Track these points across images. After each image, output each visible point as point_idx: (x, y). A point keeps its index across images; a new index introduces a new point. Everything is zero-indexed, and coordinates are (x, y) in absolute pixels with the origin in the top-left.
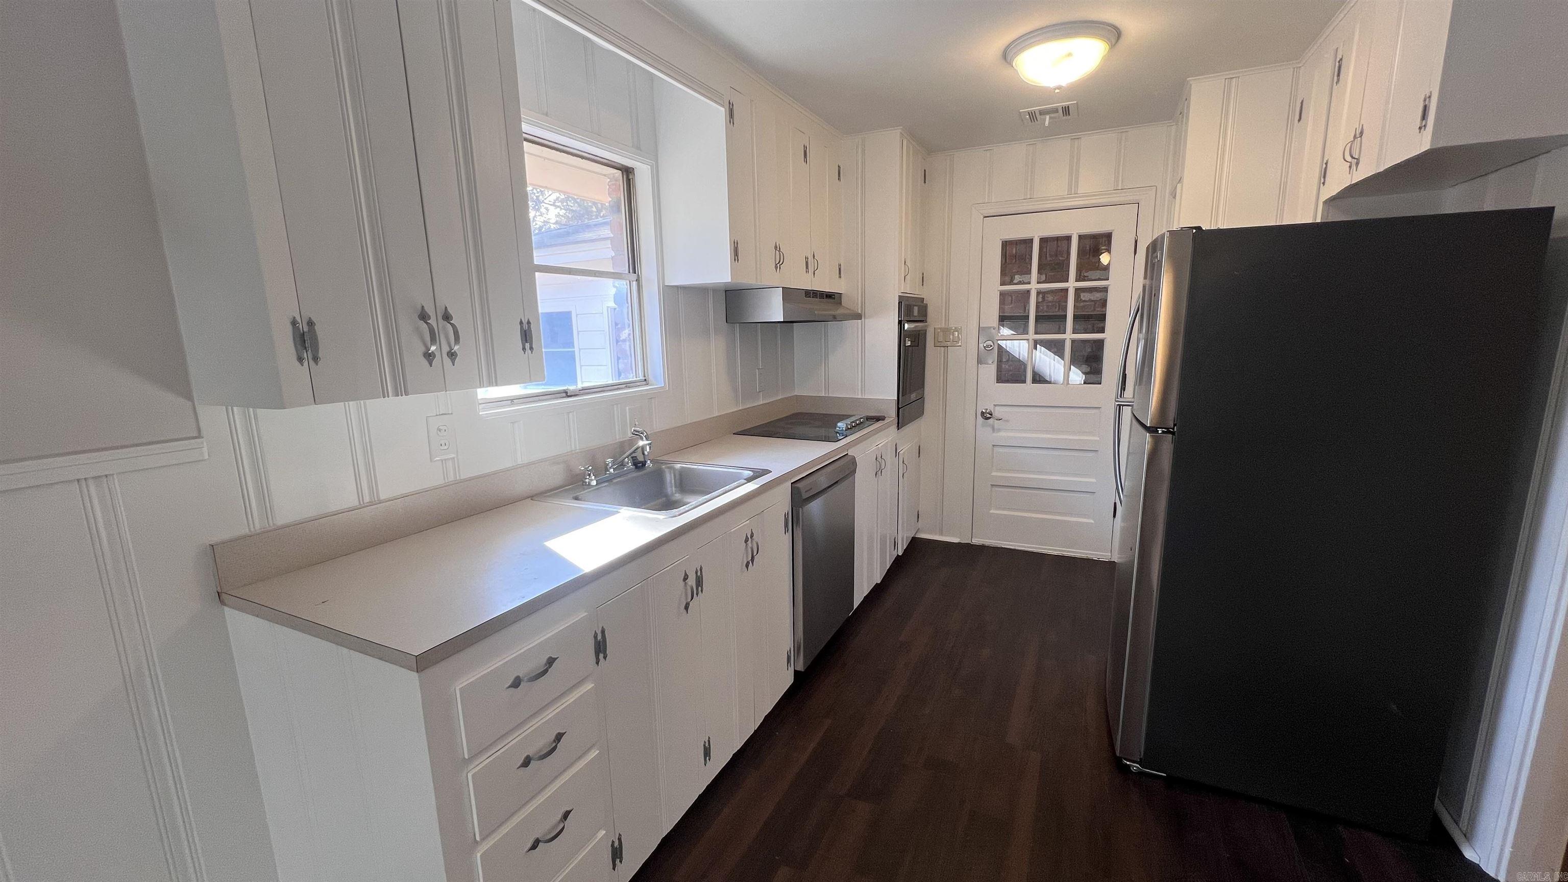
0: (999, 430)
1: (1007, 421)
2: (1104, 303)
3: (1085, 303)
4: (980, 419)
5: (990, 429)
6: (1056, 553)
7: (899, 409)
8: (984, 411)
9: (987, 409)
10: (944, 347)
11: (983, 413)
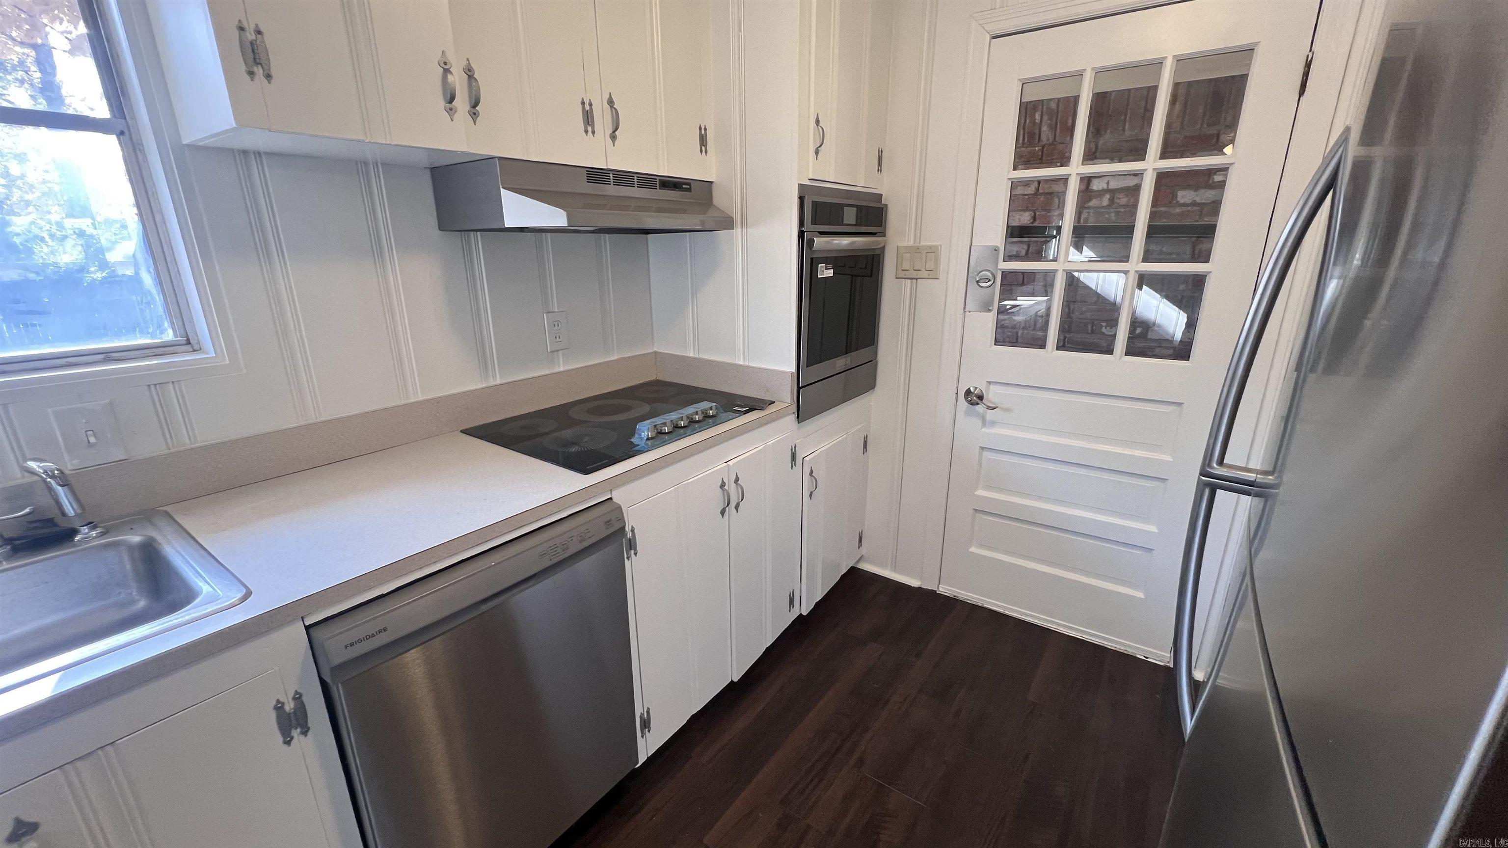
0: (993, 423)
1: (1008, 410)
2: (1215, 207)
3: (1184, 209)
4: (963, 403)
5: (979, 423)
6: (1072, 634)
7: (799, 388)
8: (972, 389)
9: (976, 388)
10: (912, 279)
11: (968, 393)
